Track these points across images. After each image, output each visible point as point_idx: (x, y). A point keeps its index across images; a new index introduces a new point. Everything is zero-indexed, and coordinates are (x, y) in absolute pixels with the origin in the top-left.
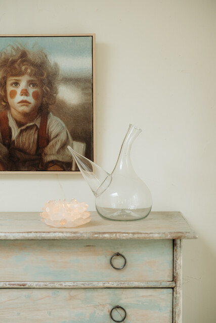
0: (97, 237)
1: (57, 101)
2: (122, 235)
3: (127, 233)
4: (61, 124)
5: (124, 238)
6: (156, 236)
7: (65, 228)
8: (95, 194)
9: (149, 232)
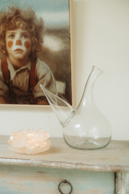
0: (45, 165)
2: (66, 165)
3: (71, 163)
5: (68, 168)
6: (97, 168)
9: (91, 164)
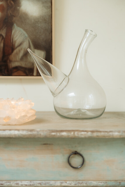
0: (54, 135)
1: (20, 13)
2: (80, 133)
3: (86, 131)
4: (24, 34)
5: (83, 136)
6: (116, 134)
7: (9, 125)
8: (53, 94)
9: (108, 130)
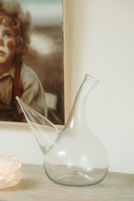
1: (29, 51)
4: (34, 75)
